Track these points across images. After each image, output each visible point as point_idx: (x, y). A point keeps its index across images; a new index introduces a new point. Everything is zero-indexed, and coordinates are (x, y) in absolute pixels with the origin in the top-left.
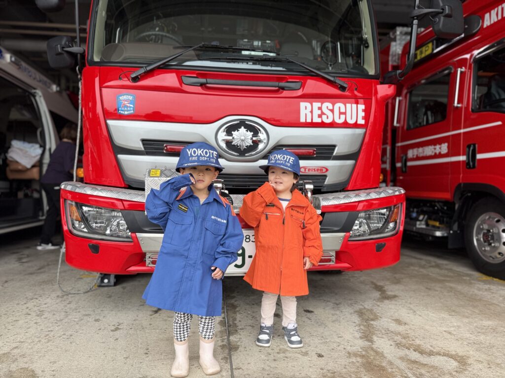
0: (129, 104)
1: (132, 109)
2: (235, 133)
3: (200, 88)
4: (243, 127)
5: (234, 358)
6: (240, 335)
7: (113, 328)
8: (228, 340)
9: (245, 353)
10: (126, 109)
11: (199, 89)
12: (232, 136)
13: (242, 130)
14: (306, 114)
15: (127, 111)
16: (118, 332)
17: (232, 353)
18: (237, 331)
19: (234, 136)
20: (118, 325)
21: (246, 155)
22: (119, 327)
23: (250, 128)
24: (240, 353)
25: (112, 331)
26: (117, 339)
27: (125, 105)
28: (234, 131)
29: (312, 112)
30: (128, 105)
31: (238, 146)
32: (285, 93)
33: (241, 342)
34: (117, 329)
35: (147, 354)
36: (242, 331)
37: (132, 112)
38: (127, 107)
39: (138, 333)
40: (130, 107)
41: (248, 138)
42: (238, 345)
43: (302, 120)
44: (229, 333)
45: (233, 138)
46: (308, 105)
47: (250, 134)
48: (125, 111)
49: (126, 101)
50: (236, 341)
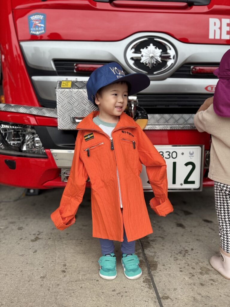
0: (39, 23)
1: (43, 28)
2: (144, 51)
3: (108, 4)
4: (151, 45)
5: (156, 279)
6: (154, 248)
7: (33, 238)
8: (144, 254)
9: (165, 272)
10: (37, 29)
11: (108, 6)
12: (141, 53)
13: (151, 47)
14: (215, 31)
15: (39, 31)
16: (37, 242)
17: (152, 272)
18: (149, 243)
19: (142, 53)
20: (38, 235)
21: (155, 73)
22: (39, 237)
23: (159, 45)
24: (160, 273)
25: (32, 241)
26: (36, 251)
27: (37, 25)
28: (143, 48)
29: (220, 28)
30: (39, 25)
31: (146, 64)
32: (195, 9)
33: (158, 258)
34: (37, 239)
35: (64, 271)
36: (154, 243)
37: (43, 31)
38: (39, 27)
39: (56, 244)
40: (41, 27)
41: (156, 55)
42: (156, 262)
43: (211, 36)
44: (142, 246)
45: (142, 56)
46: (217, 21)
47: (158, 52)
48: (36, 31)
49: (37, 21)
50: (152, 256)
